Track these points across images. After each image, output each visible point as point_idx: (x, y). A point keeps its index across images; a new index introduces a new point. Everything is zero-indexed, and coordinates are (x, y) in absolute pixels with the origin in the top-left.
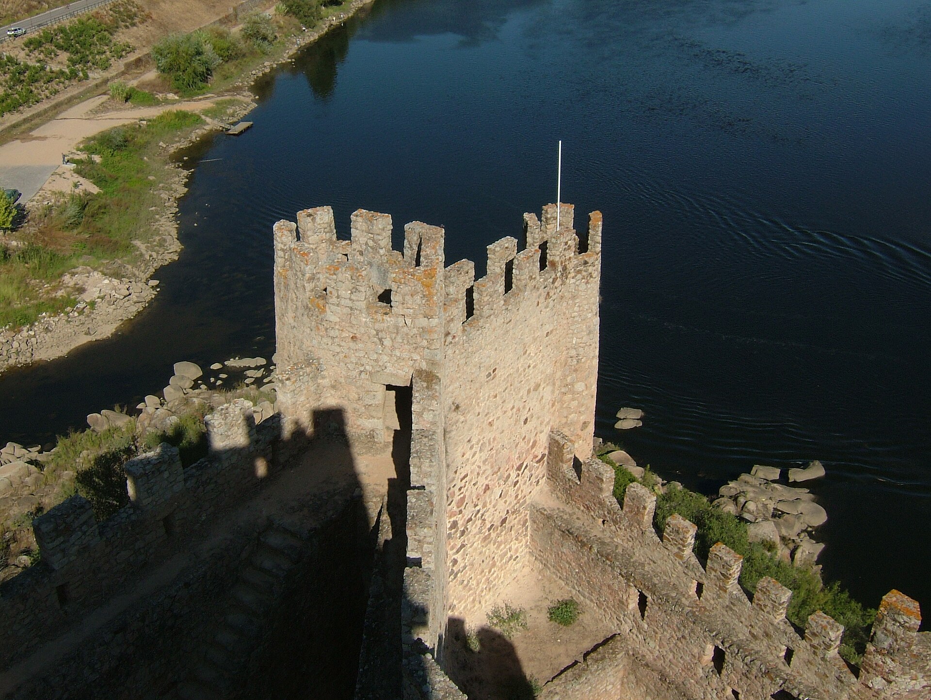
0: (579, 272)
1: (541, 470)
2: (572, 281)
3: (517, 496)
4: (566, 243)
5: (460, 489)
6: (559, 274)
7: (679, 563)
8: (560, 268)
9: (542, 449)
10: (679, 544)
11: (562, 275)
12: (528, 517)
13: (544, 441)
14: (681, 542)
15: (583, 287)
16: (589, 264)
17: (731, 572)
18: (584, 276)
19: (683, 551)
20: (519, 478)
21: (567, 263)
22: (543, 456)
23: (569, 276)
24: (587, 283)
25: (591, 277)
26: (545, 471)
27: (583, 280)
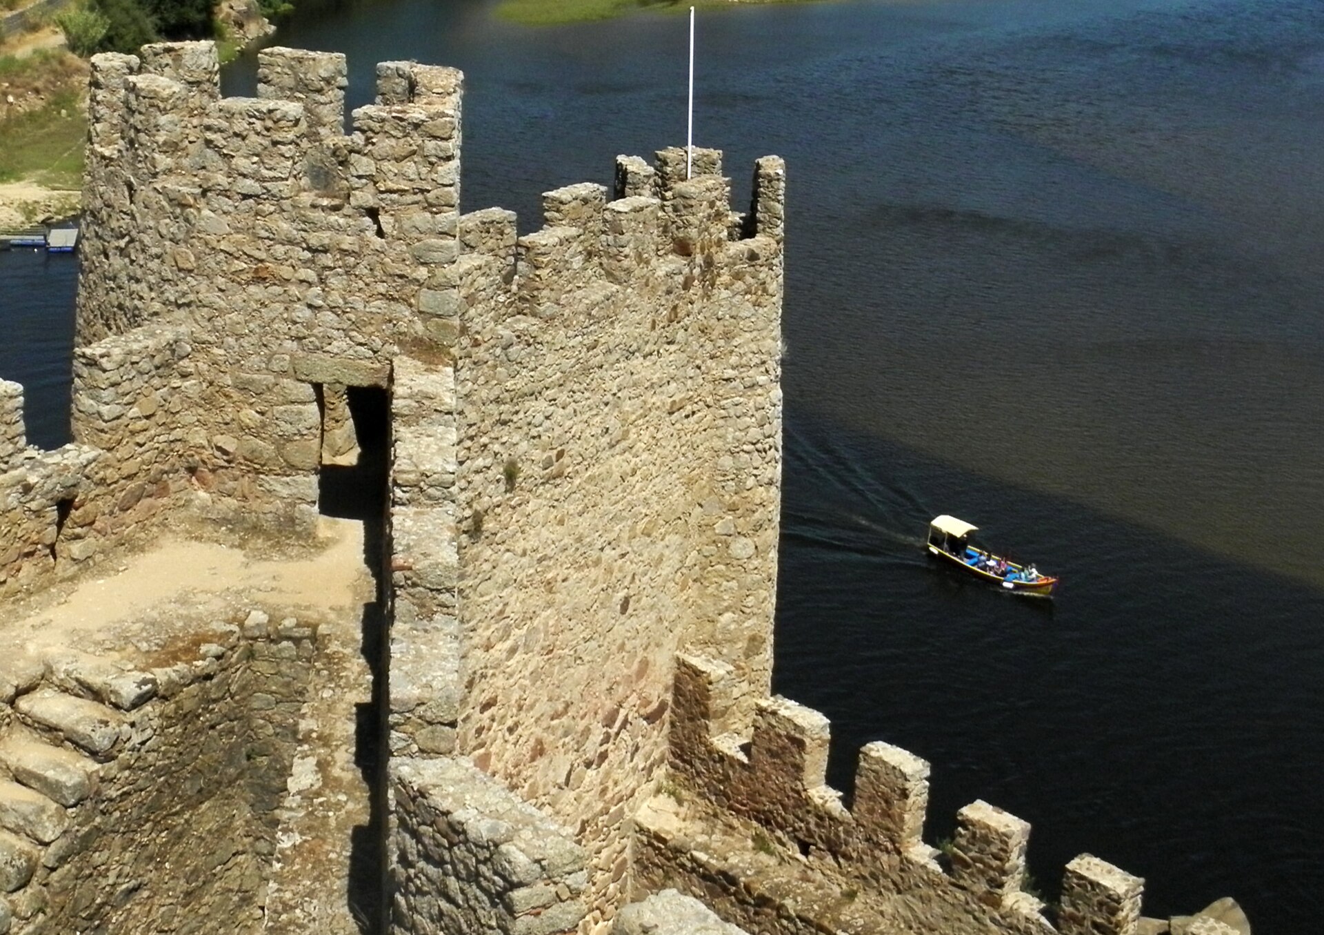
0: (738, 276)
1: (657, 741)
2: (725, 294)
3: (604, 791)
4: (712, 205)
5: (479, 731)
6: (697, 271)
7: (993, 920)
8: (699, 259)
9: (658, 689)
10: (991, 867)
11: (703, 273)
12: (628, 854)
13: (664, 669)
14: (995, 863)
15: (747, 310)
16: (759, 262)
17: (1122, 915)
18: (750, 286)
19: (1001, 886)
20: (610, 746)
21: (713, 250)
22: (662, 707)
23: (718, 283)
24: (757, 304)
25: (765, 291)
26: (665, 747)
27: (748, 296)
